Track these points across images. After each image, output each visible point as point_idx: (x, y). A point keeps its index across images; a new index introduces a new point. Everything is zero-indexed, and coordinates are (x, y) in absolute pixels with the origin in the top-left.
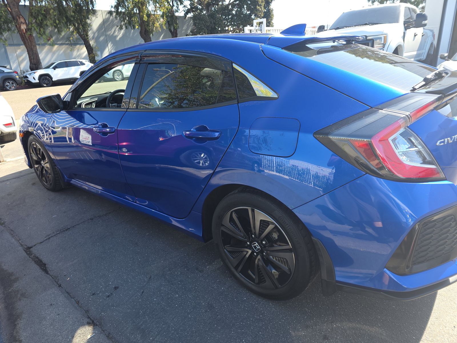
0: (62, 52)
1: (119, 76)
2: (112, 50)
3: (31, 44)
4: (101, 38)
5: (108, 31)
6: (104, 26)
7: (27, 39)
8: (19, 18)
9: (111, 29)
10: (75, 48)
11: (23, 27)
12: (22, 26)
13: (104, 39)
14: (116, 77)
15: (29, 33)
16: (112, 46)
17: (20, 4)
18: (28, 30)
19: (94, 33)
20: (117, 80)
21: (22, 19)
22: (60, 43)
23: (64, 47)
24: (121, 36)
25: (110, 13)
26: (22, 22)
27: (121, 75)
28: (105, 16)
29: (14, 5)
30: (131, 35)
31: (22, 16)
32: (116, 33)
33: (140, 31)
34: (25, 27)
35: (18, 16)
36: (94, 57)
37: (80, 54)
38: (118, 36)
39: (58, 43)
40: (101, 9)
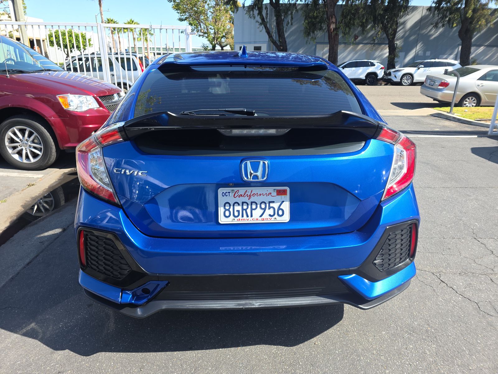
0: (364, 51)
1: (407, 80)
2: (420, 51)
3: (334, 43)
4: (411, 38)
5: (423, 30)
6: (420, 24)
7: (332, 38)
8: (332, 18)
9: (427, 27)
10: (379, 47)
11: (333, 26)
12: (331, 26)
13: (414, 38)
14: (404, 81)
15: (335, 32)
16: (421, 47)
17: (338, 4)
18: (336, 29)
19: (406, 32)
20: (404, 84)
21: (334, 19)
22: (366, 42)
23: (368, 46)
24: (437, 35)
25: (430, 9)
26: (332, 22)
27: (410, 80)
28: (425, 12)
29: (331, 6)
30: (451, 34)
31: (335, 16)
32: (432, 32)
33: (460, 30)
34: (334, 27)
35: (331, 16)
36: (393, 58)
37: (382, 54)
38: (433, 35)
39: (364, 42)
40: (423, 5)
